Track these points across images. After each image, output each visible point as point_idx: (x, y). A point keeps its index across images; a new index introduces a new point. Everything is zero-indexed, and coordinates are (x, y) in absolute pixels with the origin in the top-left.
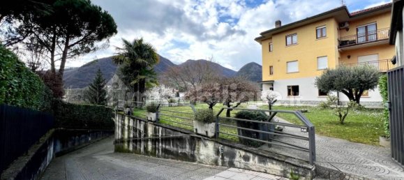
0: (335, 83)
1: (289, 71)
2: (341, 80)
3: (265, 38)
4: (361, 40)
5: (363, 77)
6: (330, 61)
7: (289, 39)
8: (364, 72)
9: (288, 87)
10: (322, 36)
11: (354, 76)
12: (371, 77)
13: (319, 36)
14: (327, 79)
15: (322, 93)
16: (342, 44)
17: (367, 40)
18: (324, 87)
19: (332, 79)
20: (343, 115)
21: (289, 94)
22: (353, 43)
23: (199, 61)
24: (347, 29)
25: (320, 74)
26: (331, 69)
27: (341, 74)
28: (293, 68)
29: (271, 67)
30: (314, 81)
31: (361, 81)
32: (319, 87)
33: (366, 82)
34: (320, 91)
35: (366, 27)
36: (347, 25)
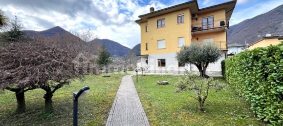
0: (190, 57)
1: (159, 48)
2: (194, 55)
3: (143, 20)
4: (204, 27)
5: (210, 53)
6: (186, 41)
7: (160, 23)
8: (210, 48)
9: (158, 59)
10: (181, 22)
11: (204, 52)
12: (216, 52)
13: (179, 22)
14: (184, 54)
15: (180, 65)
16: (194, 29)
17: (208, 27)
18: (182, 60)
19: (188, 53)
20: (202, 98)
21: (159, 65)
22: (200, 29)
23: (103, 40)
24: (197, 19)
25: (179, 50)
26: (187, 46)
27: (195, 49)
28: (162, 45)
29: (146, 44)
30: (175, 55)
31: (209, 56)
32: (178, 60)
33: (212, 56)
34: (179, 63)
35: (208, 19)
36: (197, 16)
